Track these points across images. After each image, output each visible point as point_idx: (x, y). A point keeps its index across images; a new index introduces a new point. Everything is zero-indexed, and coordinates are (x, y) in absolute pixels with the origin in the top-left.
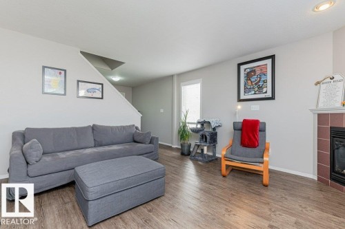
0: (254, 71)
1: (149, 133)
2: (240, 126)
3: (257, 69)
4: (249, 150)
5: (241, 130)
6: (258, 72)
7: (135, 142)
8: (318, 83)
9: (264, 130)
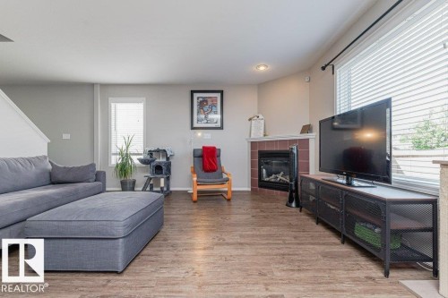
0: (206, 101)
1: (93, 165)
2: (200, 153)
3: (209, 100)
4: (210, 174)
5: (202, 156)
6: (210, 103)
7: (53, 183)
8: (250, 119)
9: (219, 156)
